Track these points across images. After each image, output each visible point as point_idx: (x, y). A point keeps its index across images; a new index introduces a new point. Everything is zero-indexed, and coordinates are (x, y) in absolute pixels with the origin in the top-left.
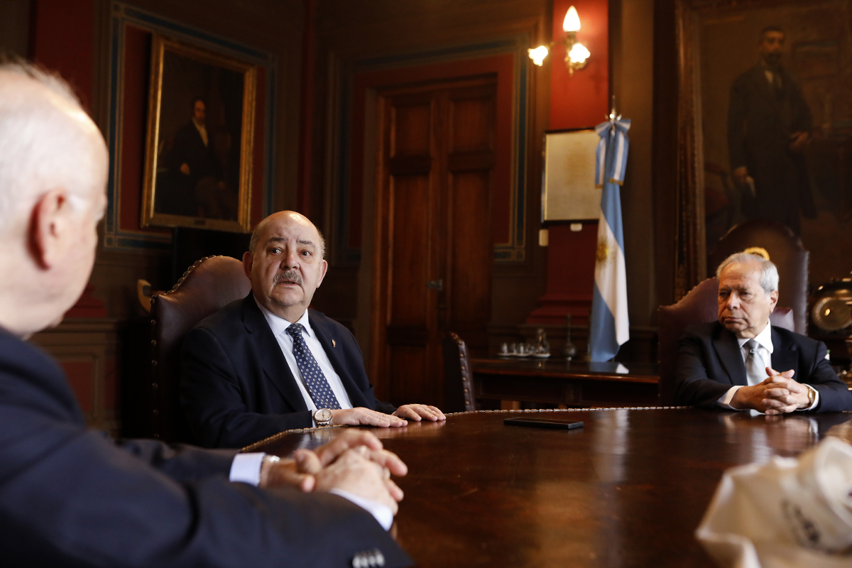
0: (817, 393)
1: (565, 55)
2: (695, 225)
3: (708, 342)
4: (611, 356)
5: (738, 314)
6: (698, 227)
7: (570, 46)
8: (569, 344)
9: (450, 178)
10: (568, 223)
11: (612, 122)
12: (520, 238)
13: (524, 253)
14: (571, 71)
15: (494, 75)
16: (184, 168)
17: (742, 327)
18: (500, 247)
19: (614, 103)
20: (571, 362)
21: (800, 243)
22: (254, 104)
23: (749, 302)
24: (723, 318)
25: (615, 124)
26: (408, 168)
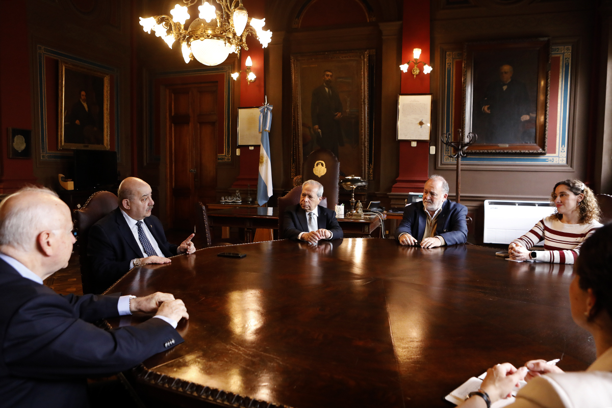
0: (332, 233)
1: (246, 76)
2: (299, 148)
4: (266, 202)
5: (307, 204)
7: (248, 73)
8: (249, 197)
9: (198, 125)
10: (248, 146)
11: (266, 106)
12: (228, 152)
13: (230, 157)
14: (249, 83)
15: (217, 82)
16: (77, 122)
17: (308, 209)
18: (221, 155)
19: (266, 98)
21: (337, 159)
22: (109, 92)
26: (180, 120)
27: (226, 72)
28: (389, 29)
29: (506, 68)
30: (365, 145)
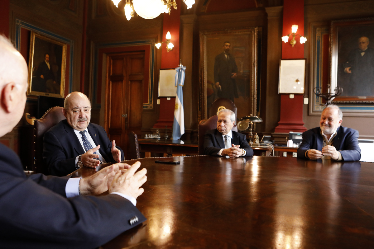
0: (245, 151)
1: (166, 46)
2: (204, 99)
3: (213, 136)
4: (179, 138)
5: (223, 128)
6: (205, 100)
7: (168, 43)
8: (166, 134)
9: (130, 83)
10: (166, 97)
11: (180, 67)
12: (151, 102)
13: (152, 106)
14: (168, 51)
15: (144, 51)
16: (42, 76)
17: (224, 132)
18: (145, 104)
19: (181, 62)
20: (167, 140)
21: (235, 105)
22: (66, 56)
23: (227, 125)
24: (219, 129)
25: (181, 68)
26: (116, 79)
27: (151, 43)
28: (272, 12)
29: (364, 39)
30: (254, 97)
